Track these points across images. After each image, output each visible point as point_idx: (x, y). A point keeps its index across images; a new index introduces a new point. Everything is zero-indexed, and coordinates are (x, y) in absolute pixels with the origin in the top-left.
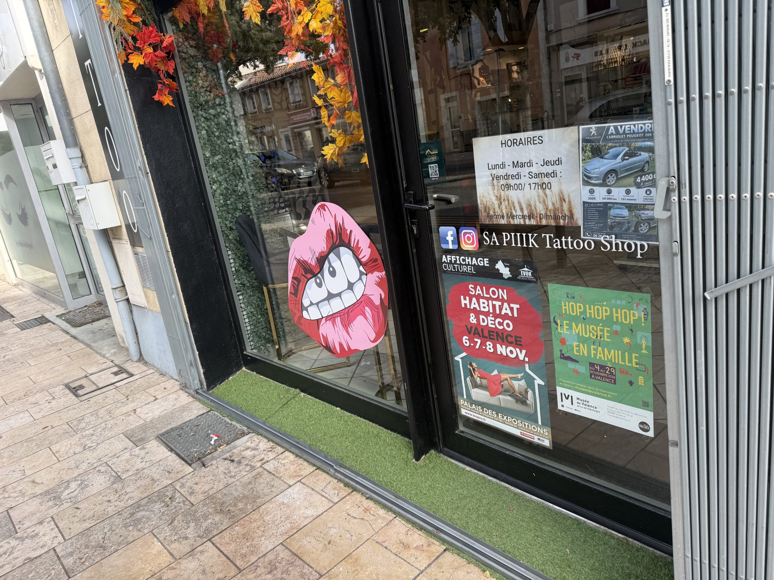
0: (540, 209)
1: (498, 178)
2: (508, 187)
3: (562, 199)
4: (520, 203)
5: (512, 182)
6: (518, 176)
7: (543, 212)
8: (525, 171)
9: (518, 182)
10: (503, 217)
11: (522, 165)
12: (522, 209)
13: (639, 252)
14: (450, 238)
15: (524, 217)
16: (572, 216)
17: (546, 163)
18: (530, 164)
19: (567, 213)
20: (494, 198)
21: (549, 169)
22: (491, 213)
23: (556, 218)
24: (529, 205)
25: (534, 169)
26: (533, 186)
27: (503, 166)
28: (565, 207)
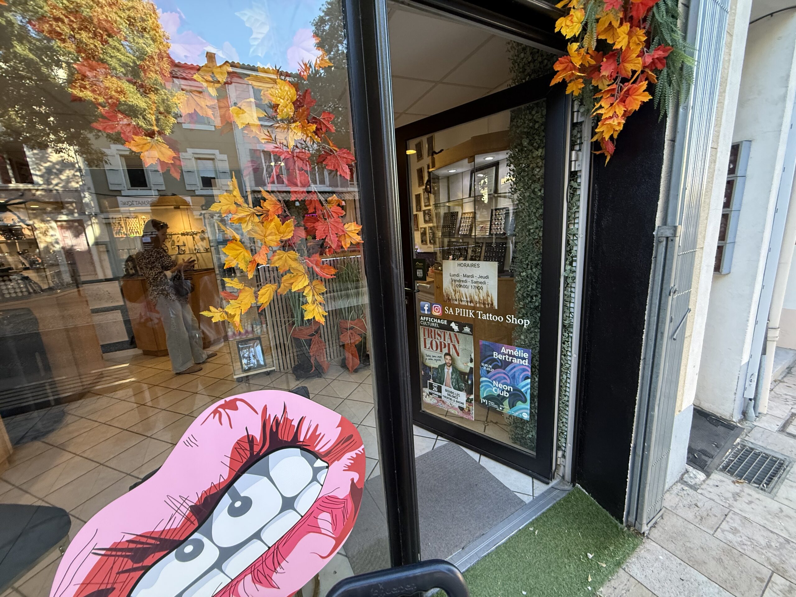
0: (476, 298)
1: (455, 281)
2: (460, 286)
3: (488, 295)
4: (465, 294)
5: (462, 284)
6: (466, 281)
7: (478, 300)
8: (469, 279)
9: (465, 284)
10: (456, 300)
11: (468, 277)
12: (467, 298)
13: (525, 324)
14: (426, 308)
15: (467, 302)
16: (492, 304)
17: (481, 277)
18: (472, 276)
19: (490, 302)
20: (452, 291)
21: (482, 280)
22: (450, 298)
23: (484, 304)
24: (471, 296)
25: (475, 279)
26: (473, 287)
27: (458, 275)
28: (489, 299)
